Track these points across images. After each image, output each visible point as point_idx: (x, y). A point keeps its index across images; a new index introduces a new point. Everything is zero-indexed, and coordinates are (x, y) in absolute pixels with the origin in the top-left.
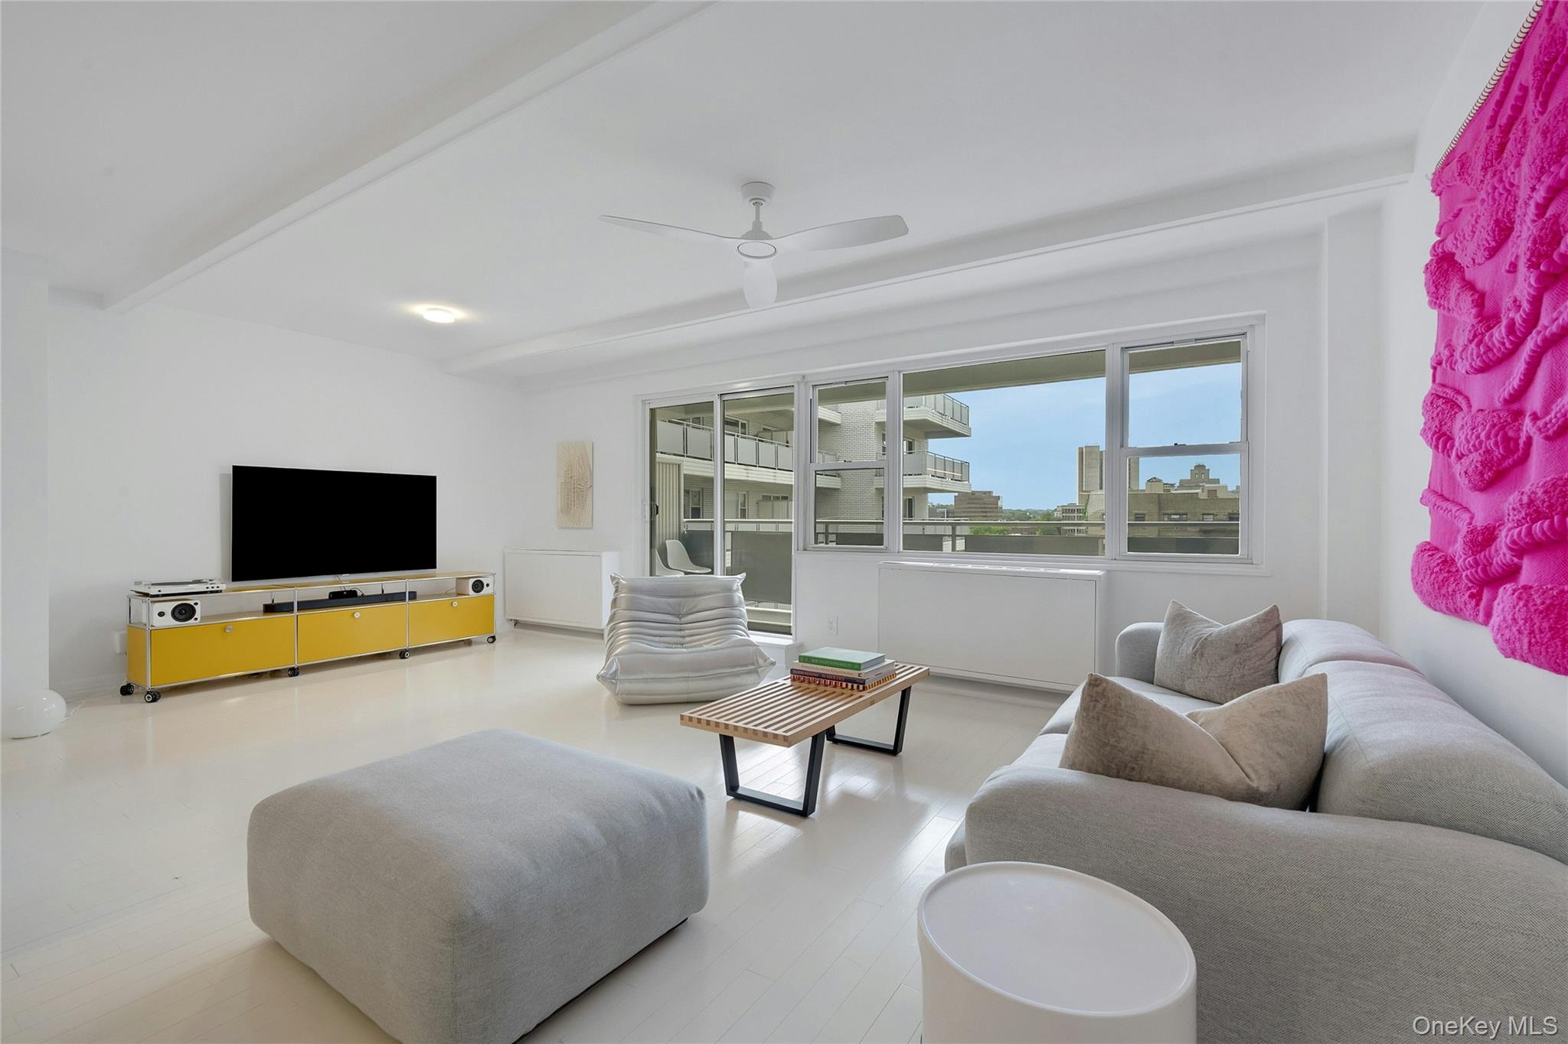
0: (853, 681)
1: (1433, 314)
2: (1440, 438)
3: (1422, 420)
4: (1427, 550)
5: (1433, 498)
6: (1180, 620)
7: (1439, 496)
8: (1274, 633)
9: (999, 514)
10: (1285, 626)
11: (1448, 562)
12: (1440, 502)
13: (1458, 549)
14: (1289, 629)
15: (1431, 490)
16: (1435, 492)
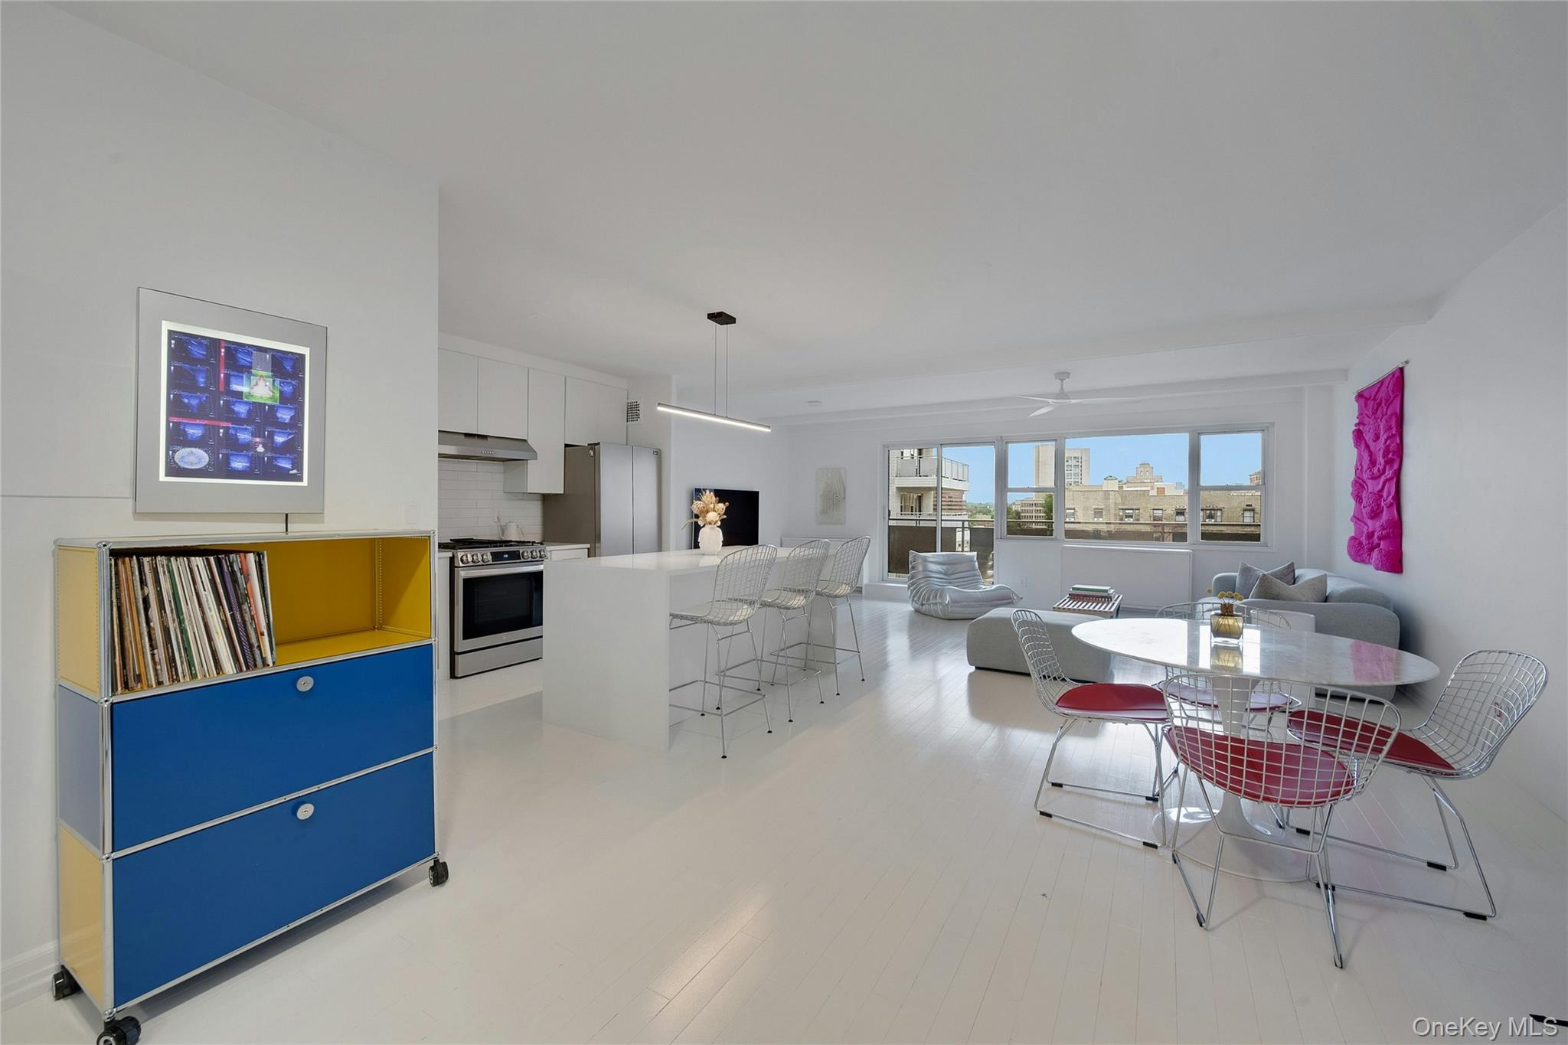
0: (1105, 597)
1: (1356, 450)
2: (1358, 498)
3: (1351, 489)
4: (1353, 539)
5: (1355, 520)
6: (1246, 571)
7: (1357, 519)
8: (1292, 573)
9: (964, 507)
10: (1296, 571)
11: (1360, 543)
12: (1358, 521)
13: (1363, 539)
14: (1297, 572)
15: (1354, 516)
16: (1356, 517)
